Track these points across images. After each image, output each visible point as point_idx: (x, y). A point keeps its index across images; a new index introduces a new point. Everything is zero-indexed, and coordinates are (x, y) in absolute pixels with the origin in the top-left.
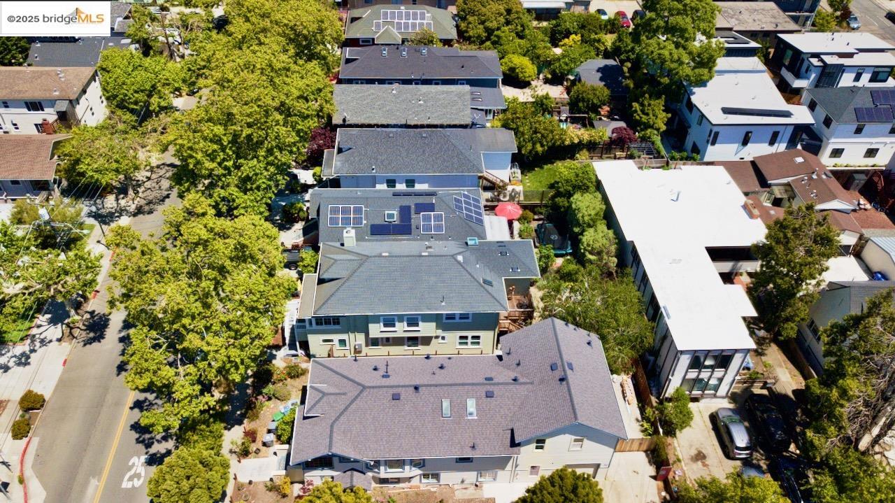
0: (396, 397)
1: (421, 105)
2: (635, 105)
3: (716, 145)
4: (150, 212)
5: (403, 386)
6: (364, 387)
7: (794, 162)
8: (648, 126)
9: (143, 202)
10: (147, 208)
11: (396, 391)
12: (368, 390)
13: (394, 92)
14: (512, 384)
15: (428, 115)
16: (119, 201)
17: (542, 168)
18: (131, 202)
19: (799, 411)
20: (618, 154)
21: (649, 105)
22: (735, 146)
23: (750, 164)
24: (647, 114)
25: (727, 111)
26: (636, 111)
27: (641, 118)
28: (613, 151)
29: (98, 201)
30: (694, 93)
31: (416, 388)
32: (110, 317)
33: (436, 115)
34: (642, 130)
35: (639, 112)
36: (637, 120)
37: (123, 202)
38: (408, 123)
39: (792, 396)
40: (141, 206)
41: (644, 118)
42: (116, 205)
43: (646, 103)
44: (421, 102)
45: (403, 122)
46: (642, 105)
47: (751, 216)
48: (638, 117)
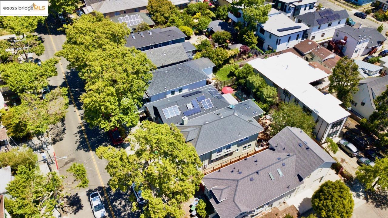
0: (252, 180)
1: (165, 56)
2: (245, 36)
3: (280, 44)
4: (61, 139)
5: (252, 174)
6: (238, 181)
7: (309, 44)
8: (252, 43)
9: (54, 136)
10: (58, 138)
11: (250, 177)
12: (240, 181)
13: (152, 53)
14: (289, 157)
15: (170, 59)
16: (41, 139)
17: (219, 70)
18: (47, 138)
19: (361, 133)
20: (244, 57)
21: (251, 35)
22: (286, 43)
23: (293, 49)
24: (251, 39)
25: (280, 31)
26: (245, 38)
27: (249, 41)
28: (242, 56)
29: (29, 143)
30: (263, 27)
31: (257, 173)
32: (78, 196)
33: (173, 58)
34: (250, 45)
35: (248, 39)
36: (247, 42)
37: (43, 139)
38: (164, 65)
39: (356, 128)
40: (54, 138)
41: (250, 41)
42: (40, 142)
43: (249, 34)
44: (165, 55)
45: (161, 65)
46: (248, 35)
47: (314, 67)
48: (247, 41)
